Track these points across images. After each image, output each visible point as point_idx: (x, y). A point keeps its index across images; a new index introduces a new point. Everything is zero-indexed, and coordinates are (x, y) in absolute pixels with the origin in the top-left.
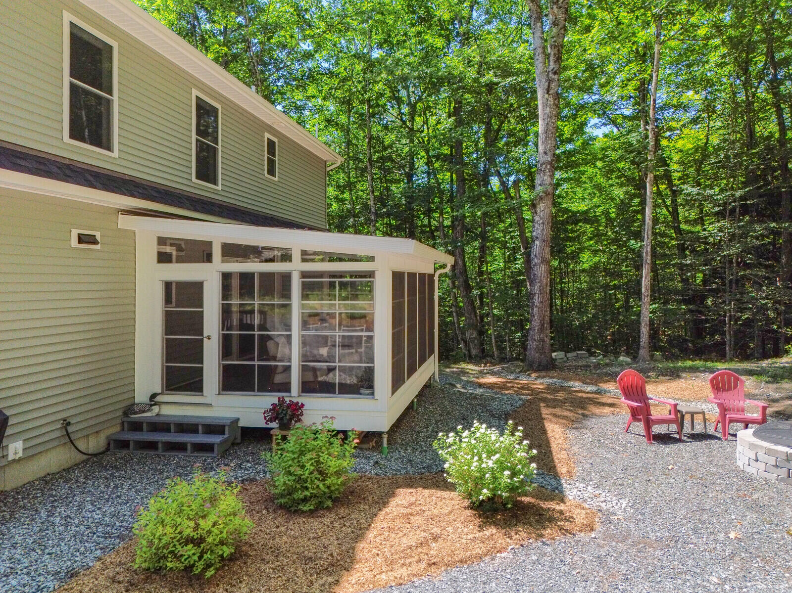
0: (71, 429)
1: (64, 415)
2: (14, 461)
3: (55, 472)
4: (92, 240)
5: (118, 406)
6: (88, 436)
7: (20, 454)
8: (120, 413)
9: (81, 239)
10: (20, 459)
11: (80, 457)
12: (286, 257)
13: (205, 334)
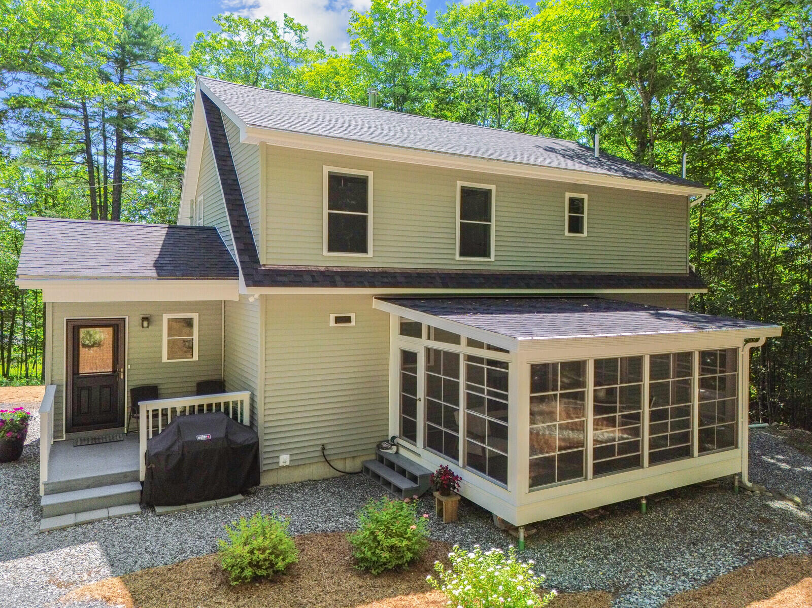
0: (326, 453)
1: (324, 441)
2: (283, 467)
3: (316, 478)
4: (347, 320)
5: (372, 440)
6: (345, 459)
7: (288, 463)
8: (375, 446)
9: (338, 320)
10: (288, 467)
11: (334, 473)
12: (454, 339)
13: (418, 397)
